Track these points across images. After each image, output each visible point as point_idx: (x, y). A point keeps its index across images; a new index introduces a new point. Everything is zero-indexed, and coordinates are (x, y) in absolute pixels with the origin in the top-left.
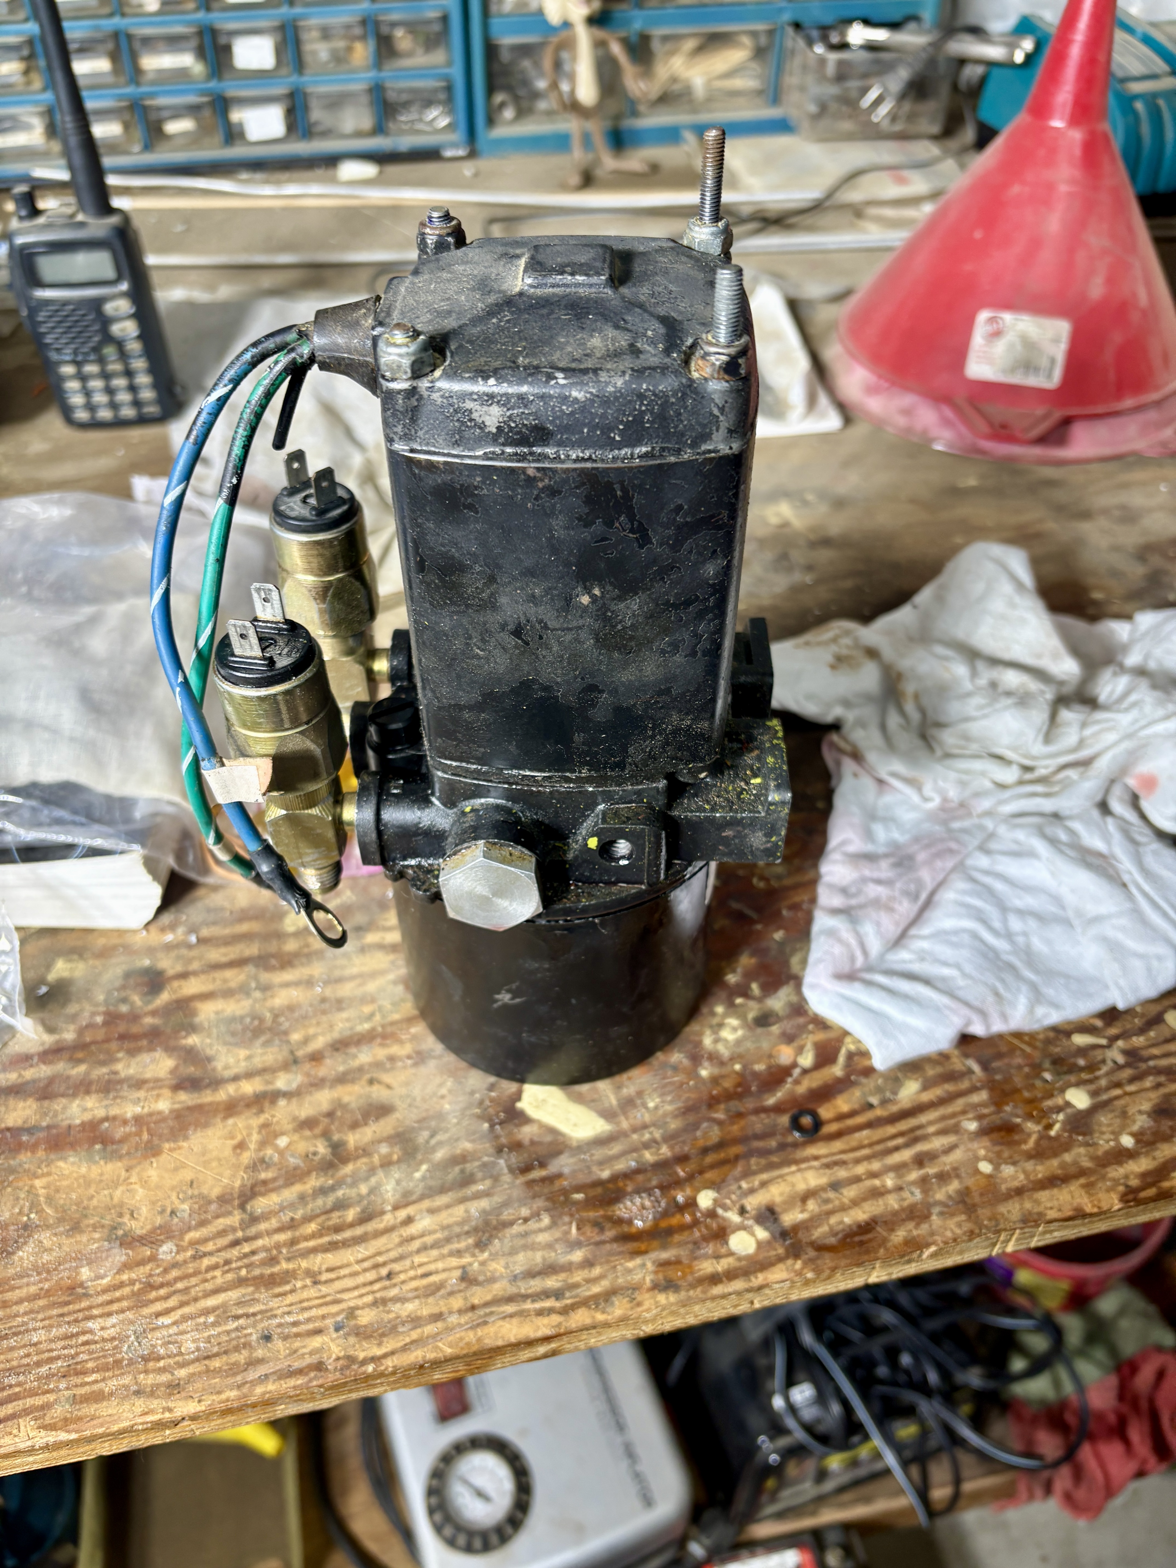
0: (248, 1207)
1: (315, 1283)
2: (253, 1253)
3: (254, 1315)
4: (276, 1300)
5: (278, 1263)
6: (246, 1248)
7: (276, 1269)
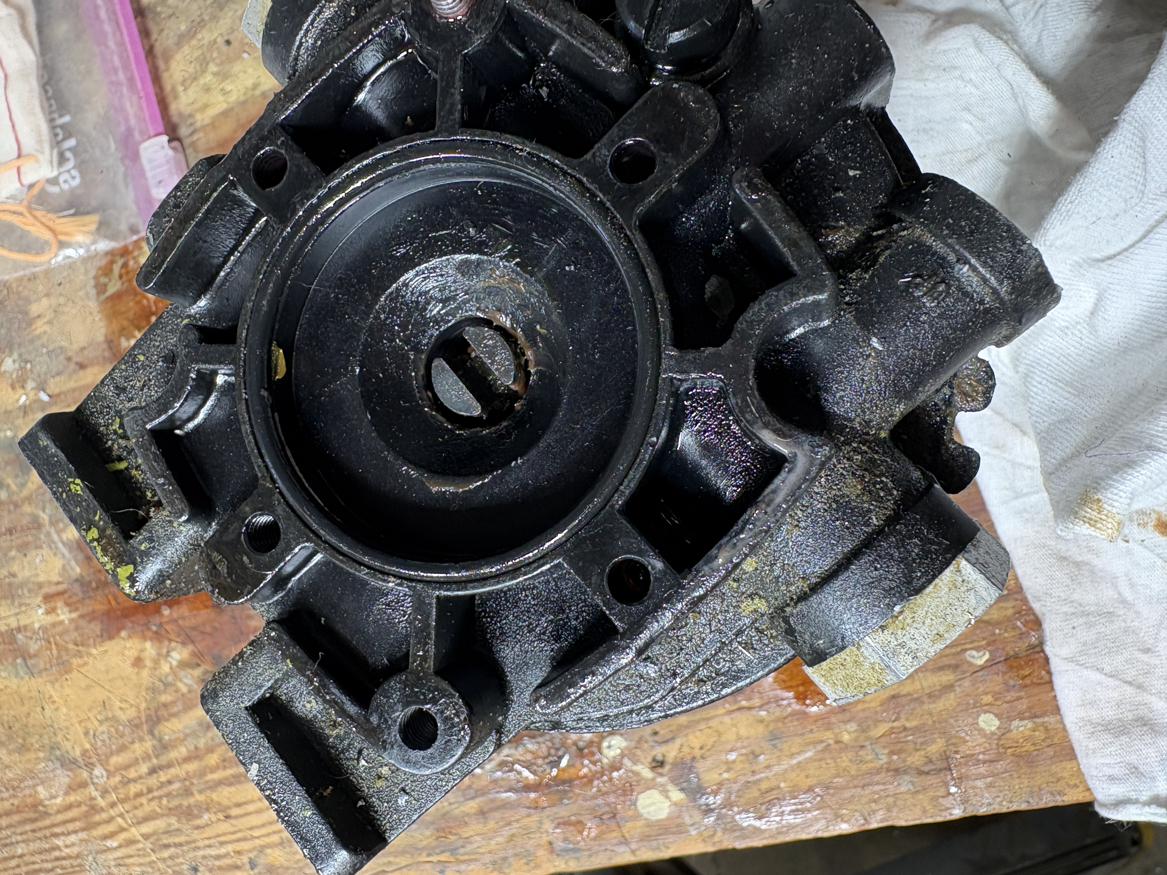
0: (156, 732)
1: (227, 817)
2: (170, 782)
3: (181, 845)
4: (196, 832)
5: (192, 794)
6: (163, 777)
7: (192, 801)
